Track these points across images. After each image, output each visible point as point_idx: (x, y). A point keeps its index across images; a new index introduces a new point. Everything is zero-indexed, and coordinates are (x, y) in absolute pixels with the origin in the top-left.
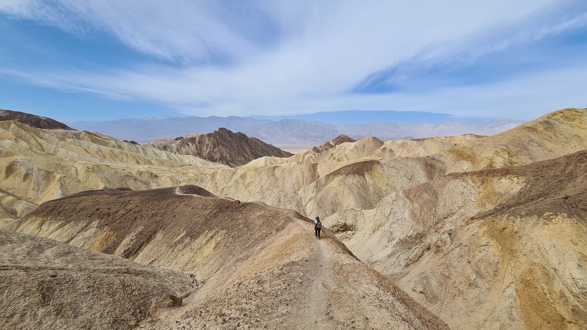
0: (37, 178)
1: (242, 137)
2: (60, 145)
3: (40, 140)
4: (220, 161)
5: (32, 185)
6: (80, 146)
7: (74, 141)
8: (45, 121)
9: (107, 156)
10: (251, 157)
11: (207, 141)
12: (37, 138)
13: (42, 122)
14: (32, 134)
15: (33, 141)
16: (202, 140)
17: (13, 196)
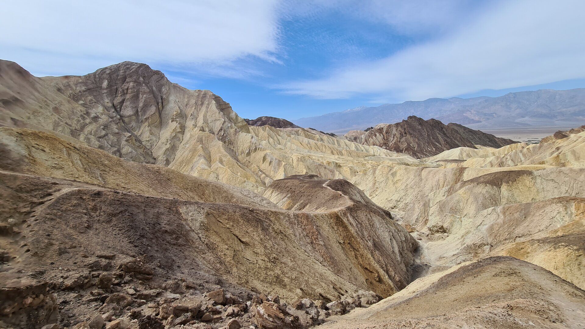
0: (275, 164)
1: (436, 124)
2: (287, 140)
3: (279, 137)
4: (406, 152)
5: (272, 169)
6: (298, 140)
7: (295, 137)
8: (282, 121)
9: (313, 148)
10: (444, 147)
11: (394, 131)
12: (277, 135)
13: (281, 122)
14: (275, 133)
15: (275, 138)
16: (390, 130)
17: (265, 174)
